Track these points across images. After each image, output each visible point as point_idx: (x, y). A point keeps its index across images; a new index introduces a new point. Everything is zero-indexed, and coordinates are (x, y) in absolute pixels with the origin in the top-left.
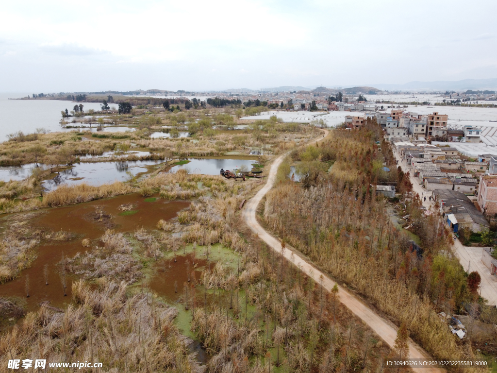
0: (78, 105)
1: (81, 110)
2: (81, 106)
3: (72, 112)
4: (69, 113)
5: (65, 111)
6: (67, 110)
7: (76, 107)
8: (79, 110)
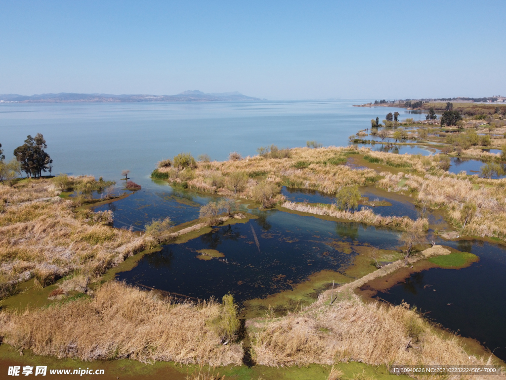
0: (393, 114)
1: (396, 119)
2: (396, 115)
3: (384, 122)
4: (380, 122)
5: (375, 120)
6: (377, 119)
7: (389, 117)
8: (394, 118)
